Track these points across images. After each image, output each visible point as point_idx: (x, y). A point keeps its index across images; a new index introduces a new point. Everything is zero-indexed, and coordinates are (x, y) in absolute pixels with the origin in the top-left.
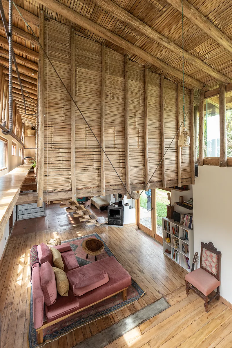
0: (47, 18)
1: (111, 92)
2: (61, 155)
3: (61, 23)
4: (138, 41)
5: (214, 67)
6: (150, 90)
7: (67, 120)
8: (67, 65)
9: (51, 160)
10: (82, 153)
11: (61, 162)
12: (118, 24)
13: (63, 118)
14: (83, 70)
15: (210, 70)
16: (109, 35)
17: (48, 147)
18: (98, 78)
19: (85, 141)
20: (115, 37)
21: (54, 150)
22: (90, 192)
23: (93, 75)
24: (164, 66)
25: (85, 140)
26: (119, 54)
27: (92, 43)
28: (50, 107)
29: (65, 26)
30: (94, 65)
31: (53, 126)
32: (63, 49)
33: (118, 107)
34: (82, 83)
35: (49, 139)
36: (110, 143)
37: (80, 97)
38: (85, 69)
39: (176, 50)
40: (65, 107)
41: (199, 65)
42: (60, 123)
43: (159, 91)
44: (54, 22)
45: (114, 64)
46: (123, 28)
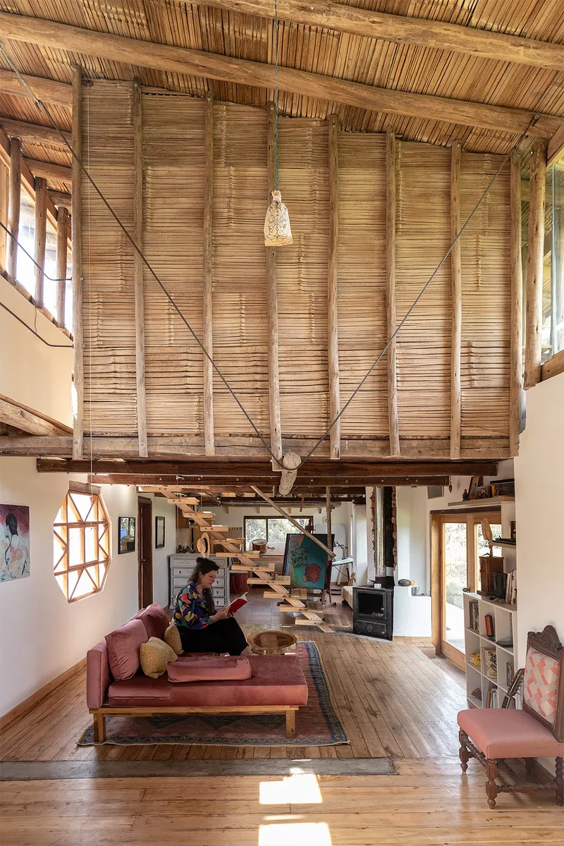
0: (85, 79)
1: (229, 207)
2: (118, 359)
3: (114, 82)
4: (270, 49)
5: (519, 30)
6: (350, 182)
7: (128, 287)
8: (128, 168)
9: (99, 371)
10: (162, 358)
11: (118, 375)
12: (203, 21)
13: (120, 282)
14: (162, 170)
15: (505, 44)
16: (197, 62)
17: (90, 343)
18: (197, 181)
19: (168, 331)
20: (211, 60)
21: (103, 349)
22: (181, 446)
23: (185, 178)
24: (365, 94)
25: (167, 327)
26: (251, 109)
27: (181, 102)
28: (94, 262)
29: (124, 84)
30: (188, 152)
31: (101, 300)
32: (119, 135)
33: (249, 242)
34: (160, 201)
35: (95, 327)
36: (229, 332)
37: (155, 233)
38: (167, 168)
39: (357, 22)
40: (124, 258)
41: (455, 42)
42: (114, 294)
43: (382, 181)
44: (101, 84)
45: (239, 137)
46: (219, 25)
